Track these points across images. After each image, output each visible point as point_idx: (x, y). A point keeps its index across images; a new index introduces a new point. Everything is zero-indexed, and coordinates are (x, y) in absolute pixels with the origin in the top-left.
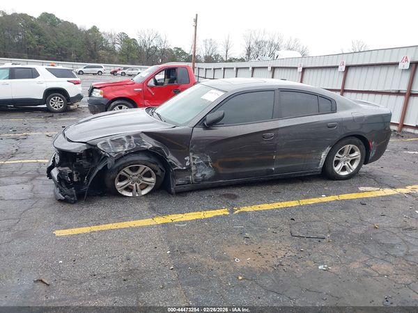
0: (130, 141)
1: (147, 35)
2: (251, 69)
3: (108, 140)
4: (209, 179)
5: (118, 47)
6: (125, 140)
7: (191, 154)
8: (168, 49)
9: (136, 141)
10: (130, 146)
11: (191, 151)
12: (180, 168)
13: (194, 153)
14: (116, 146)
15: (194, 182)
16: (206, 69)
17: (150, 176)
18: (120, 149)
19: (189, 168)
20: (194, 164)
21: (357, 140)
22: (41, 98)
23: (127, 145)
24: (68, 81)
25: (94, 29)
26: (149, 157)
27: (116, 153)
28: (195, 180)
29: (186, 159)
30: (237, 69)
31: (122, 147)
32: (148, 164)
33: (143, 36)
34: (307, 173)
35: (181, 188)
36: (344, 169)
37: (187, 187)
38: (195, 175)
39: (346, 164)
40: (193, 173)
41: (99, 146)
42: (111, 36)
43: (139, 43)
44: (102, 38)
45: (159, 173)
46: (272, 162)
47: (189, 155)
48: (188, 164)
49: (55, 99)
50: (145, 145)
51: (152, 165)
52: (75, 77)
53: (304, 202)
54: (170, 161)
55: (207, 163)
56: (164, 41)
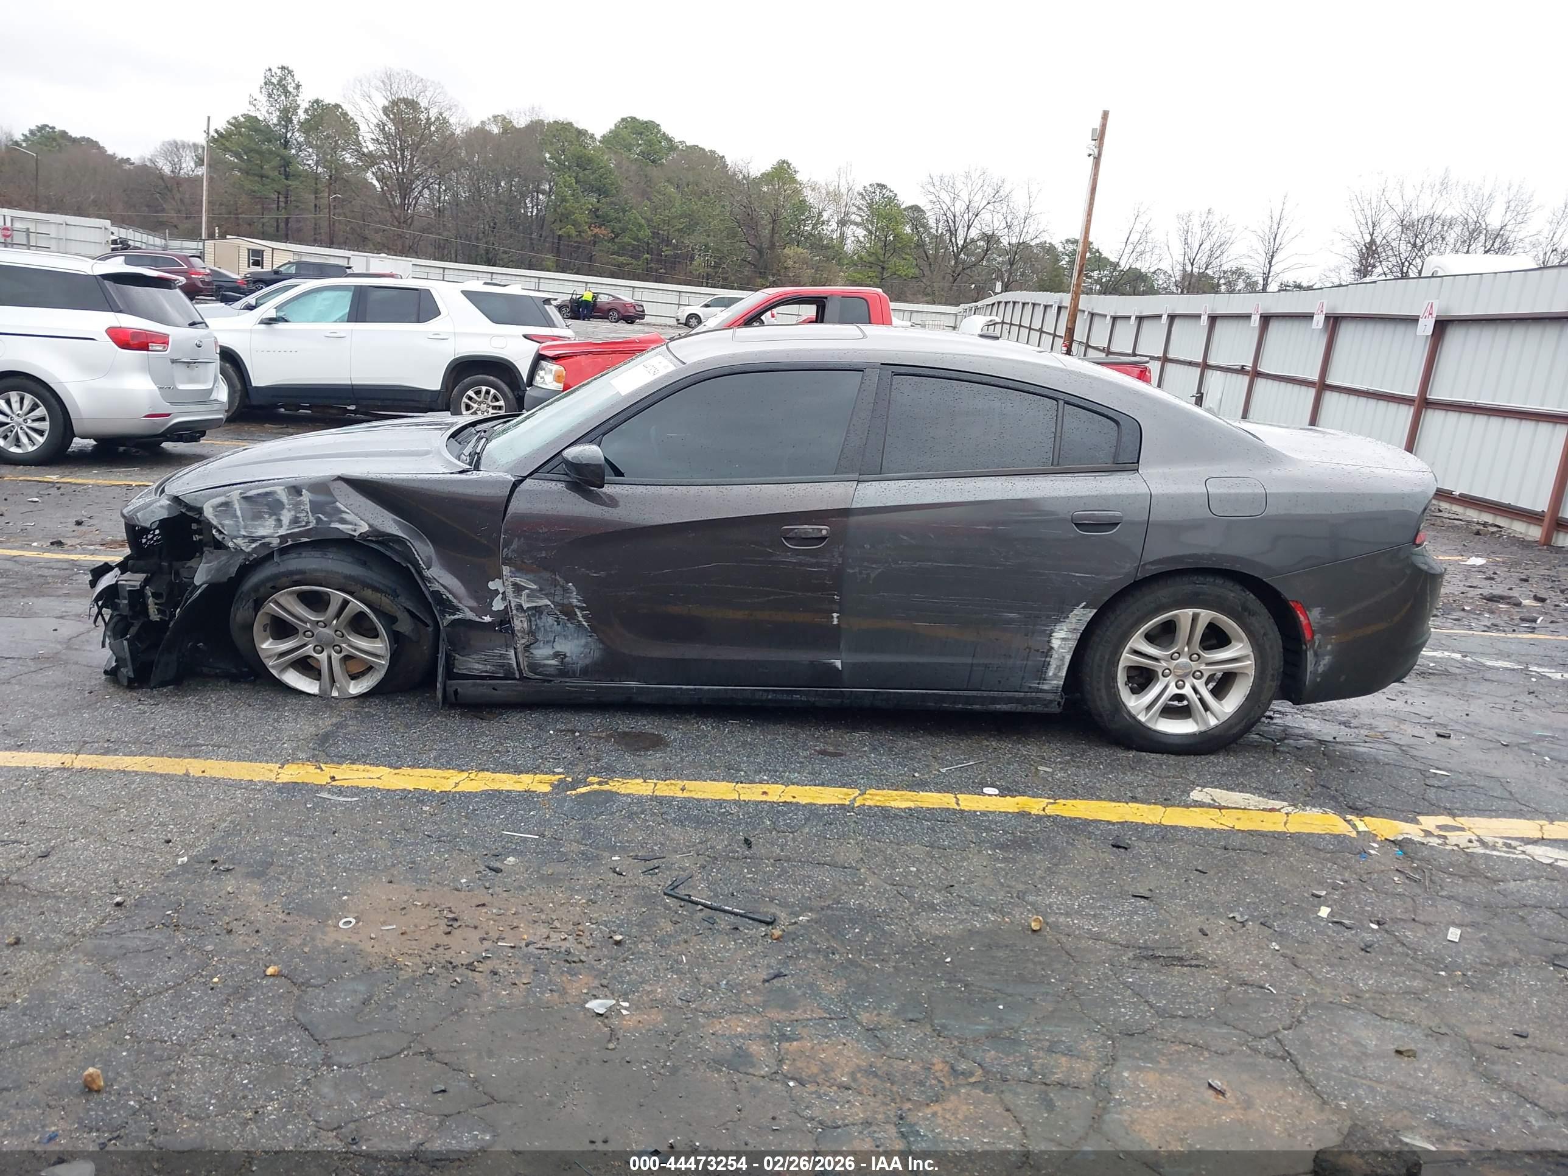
0: (296, 506)
1: (964, 196)
2: (1255, 321)
3: (235, 495)
4: (585, 672)
5: (855, 237)
6: (284, 498)
7: (506, 570)
8: (1041, 246)
9: (316, 507)
10: (295, 521)
11: (507, 561)
12: (470, 615)
13: (519, 568)
14: (258, 517)
15: (527, 673)
16: (1115, 319)
17: (372, 633)
18: (268, 530)
19: (504, 621)
20: (520, 607)
21: (1233, 593)
22: (437, 387)
23: (286, 516)
24: (525, 336)
25: (782, 173)
26: (364, 564)
27: (253, 540)
28: (534, 667)
29: (492, 585)
30: (1213, 319)
31: (272, 522)
32: (356, 588)
33: (946, 198)
34: (994, 700)
35: (481, 690)
36: (1178, 709)
37: (505, 690)
38: (527, 648)
39: (1187, 691)
40: (521, 642)
41: (209, 513)
42: (835, 197)
43: (932, 223)
44: (804, 201)
45: (405, 626)
46: (830, 639)
47: (500, 576)
48: (498, 605)
49: (478, 393)
50: (343, 521)
51: (368, 593)
52: (551, 324)
53: (878, 798)
54: (436, 587)
55: (568, 612)
56: (1022, 215)
